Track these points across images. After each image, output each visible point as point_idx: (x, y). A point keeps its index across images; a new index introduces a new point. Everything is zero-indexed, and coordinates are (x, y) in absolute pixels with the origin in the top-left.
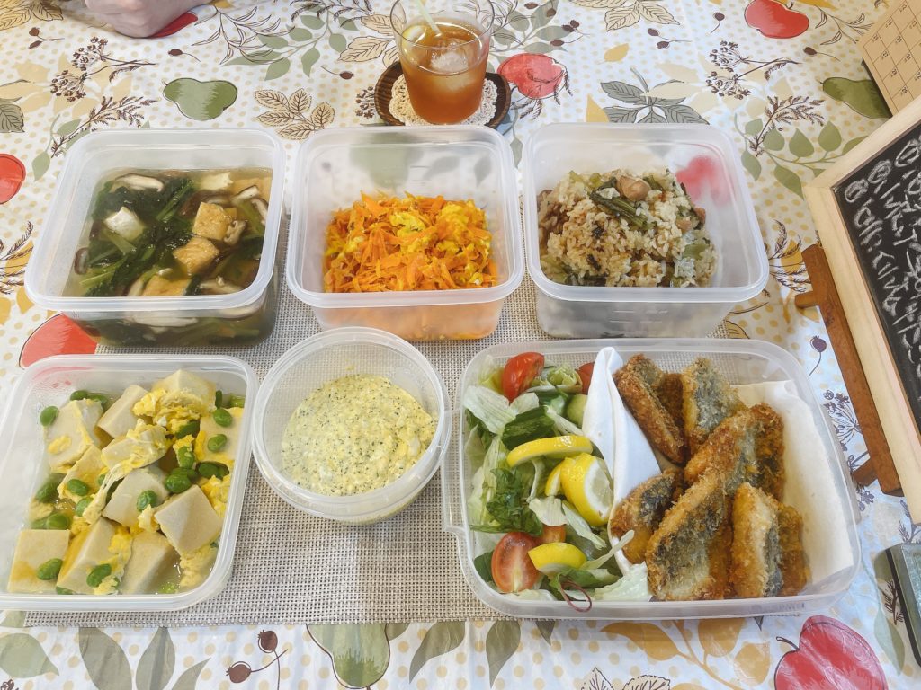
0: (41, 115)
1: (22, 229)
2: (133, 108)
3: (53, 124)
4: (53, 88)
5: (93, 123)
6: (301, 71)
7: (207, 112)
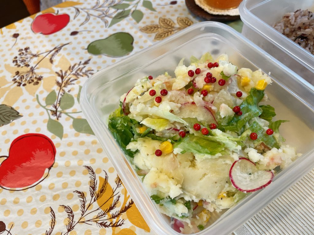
0: (24, 101)
1: (84, 173)
2: (81, 70)
3: (39, 102)
4: (17, 84)
5: (64, 88)
6: (150, 11)
7: (125, 50)
